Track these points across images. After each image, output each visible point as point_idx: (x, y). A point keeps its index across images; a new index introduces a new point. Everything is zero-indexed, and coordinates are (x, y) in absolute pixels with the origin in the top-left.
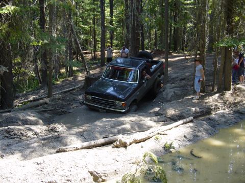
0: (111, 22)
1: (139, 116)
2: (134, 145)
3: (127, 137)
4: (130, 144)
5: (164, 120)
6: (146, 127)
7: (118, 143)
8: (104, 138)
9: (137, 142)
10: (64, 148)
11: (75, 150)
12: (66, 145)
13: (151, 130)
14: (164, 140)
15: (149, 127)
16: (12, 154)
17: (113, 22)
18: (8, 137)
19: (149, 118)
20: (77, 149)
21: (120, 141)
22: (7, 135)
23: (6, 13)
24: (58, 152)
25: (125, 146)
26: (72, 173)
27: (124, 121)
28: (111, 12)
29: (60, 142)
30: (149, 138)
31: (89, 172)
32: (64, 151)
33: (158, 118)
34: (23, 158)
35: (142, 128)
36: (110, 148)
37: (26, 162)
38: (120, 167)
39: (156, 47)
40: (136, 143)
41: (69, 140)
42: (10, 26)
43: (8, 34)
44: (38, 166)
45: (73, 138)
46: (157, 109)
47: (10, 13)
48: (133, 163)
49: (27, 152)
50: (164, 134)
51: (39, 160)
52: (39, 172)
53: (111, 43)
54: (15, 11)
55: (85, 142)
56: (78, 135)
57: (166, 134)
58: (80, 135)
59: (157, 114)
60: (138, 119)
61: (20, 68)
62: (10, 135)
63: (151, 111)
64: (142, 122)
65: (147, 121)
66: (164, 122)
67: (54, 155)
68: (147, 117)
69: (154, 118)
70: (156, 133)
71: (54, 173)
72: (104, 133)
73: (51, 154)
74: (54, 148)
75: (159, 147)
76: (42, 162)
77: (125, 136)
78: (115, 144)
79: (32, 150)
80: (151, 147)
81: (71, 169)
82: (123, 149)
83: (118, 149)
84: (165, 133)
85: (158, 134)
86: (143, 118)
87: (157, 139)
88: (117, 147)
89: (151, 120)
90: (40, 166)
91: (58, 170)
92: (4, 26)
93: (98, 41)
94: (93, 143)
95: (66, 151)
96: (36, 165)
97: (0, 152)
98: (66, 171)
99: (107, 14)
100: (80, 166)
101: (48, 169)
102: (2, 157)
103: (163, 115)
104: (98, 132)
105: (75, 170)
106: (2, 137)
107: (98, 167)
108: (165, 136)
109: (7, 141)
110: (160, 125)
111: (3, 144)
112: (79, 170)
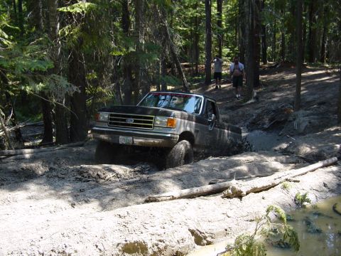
0: (219, 23)
1: (260, 154)
2: (252, 195)
3: (243, 184)
4: (247, 194)
5: (294, 160)
6: (269, 170)
7: (230, 191)
8: (210, 184)
9: (256, 191)
10: (155, 196)
11: (170, 199)
12: (158, 193)
13: (276, 175)
14: (295, 190)
15: (275, 171)
16: (87, 202)
17: (223, 23)
18: (80, 180)
19: (274, 158)
20: (173, 198)
21: (233, 189)
22: (80, 177)
23: (78, 11)
24: (147, 201)
25: (239, 195)
26: (166, 230)
27: (238, 160)
28: (219, 8)
29: (150, 188)
30: (274, 186)
31: (189, 230)
32: (155, 200)
33: (287, 158)
34: (100, 208)
35: (264, 171)
36: (218, 197)
37: (104, 214)
38: (232, 225)
39: (283, 58)
40: (255, 193)
41: (162, 186)
42: (83, 29)
43: (81, 40)
44: (121, 220)
45: (168, 183)
46: (284, 146)
47: (83, 12)
48: (251, 221)
49: (107, 200)
50: (295, 181)
51: (123, 211)
52: (122, 228)
53: (220, 52)
54: (90, 9)
55: (185, 188)
56: (174, 180)
57: (299, 181)
58: (177, 179)
59: (284, 152)
60: (259, 159)
61: (96, 87)
62: (83, 176)
63: (277, 148)
64: (264, 163)
65: (272, 162)
66: (295, 163)
67: (142, 205)
68: (271, 156)
69: (281, 157)
70: (283, 178)
71: (142, 229)
72: (210, 176)
73: (138, 203)
74: (142, 195)
75: (287, 199)
76: (126, 214)
77: (240, 182)
78: (226, 192)
79: (113, 198)
80: (277, 198)
81: (165, 226)
82: (236, 200)
83: (229, 200)
84: (297, 179)
85: (287, 180)
86: (265, 158)
87: (285, 187)
88: (228, 197)
89: (276, 160)
90: (124, 220)
91: (147, 226)
92: (76, 30)
93: (201, 49)
94: (195, 190)
95: (159, 201)
96: (117, 219)
97: (70, 199)
98: (158, 227)
99: (214, 11)
100: (177, 222)
101: (134, 225)
102: (73, 205)
103: (293, 153)
104: (202, 175)
105: (170, 227)
106: (73, 179)
107: (201, 224)
108: (296, 183)
109: (79, 185)
110: (290, 168)
111: (74, 188)
112: (175, 228)
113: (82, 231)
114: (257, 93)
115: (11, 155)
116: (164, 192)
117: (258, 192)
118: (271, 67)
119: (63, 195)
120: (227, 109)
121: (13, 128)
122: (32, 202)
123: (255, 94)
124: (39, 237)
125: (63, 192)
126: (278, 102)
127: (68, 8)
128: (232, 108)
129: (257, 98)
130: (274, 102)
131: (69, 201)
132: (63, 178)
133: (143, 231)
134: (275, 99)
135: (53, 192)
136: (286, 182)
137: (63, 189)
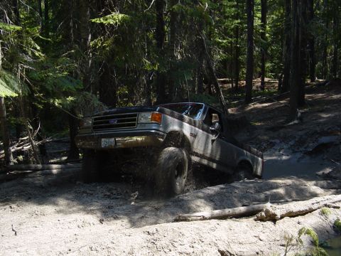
0: (263, 35)
1: (299, 178)
2: (286, 219)
3: (277, 206)
4: (282, 217)
5: (337, 186)
6: (308, 194)
7: (263, 214)
8: (243, 206)
9: (292, 215)
10: (186, 215)
11: (201, 220)
12: (188, 212)
13: (314, 200)
14: (333, 216)
15: (314, 195)
16: (116, 218)
17: (267, 35)
18: (109, 197)
19: (314, 182)
20: (204, 218)
21: (267, 212)
22: (108, 194)
23: (112, 23)
24: (176, 220)
25: (273, 218)
26: (195, 250)
27: (275, 183)
28: (263, 19)
29: (181, 207)
30: (311, 211)
31: (219, 251)
32: (185, 220)
33: (329, 183)
34: (129, 225)
35: (302, 195)
36: (251, 219)
37: (133, 230)
38: (265, 249)
40: (291, 217)
41: (194, 206)
42: (116, 42)
43: (113, 53)
44: (149, 237)
45: (199, 202)
47: (116, 23)
48: (283, 245)
49: (137, 217)
50: (334, 207)
51: (152, 228)
52: (150, 245)
53: (263, 67)
54: (123, 20)
55: (216, 209)
56: (206, 200)
57: (338, 208)
58: (210, 199)
59: (326, 177)
60: (297, 183)
61: (127, 102)
62: (112, 193)
63: (321, 173)
64: (303, 187)
65: (312, 186)
66: (337, 189)
67: (171, 224)
68: (311, 180)
69: (322, 182)
70: (322, 204)
71: (171, 247)
72: (244, 198)
73: (168, 222)
74: (173, 214)
75: (325, 225)
76: (155, 231)
77: (275, 205)
78: (259, 215)
79: (142, 215)
80: (311, 222)
81: (194, 245)
82: (269, 224)
83: (263, 223)
84: (337, 205)
85: (326, 205)
86: (304, 182)
87: (323, 213)
88: (262, 220)
89: (316, 185)
90: (153, 237)
91: (176, 244)
92: (109, 41)
93: (243, 63)
94: (227, 211)
95: (189, 221)
96: (146, 236)
97: (99, 214)
98: (187, 246)
99: (257, 22)
100: (207, 242)
101: (162, 242)
102: (101, 221)
103: (335, 178)
104: (235, 197)
105: (199, 247)
106: (101, 195)
107: (232, 245)
108: (337, 210)
109: (107, 202)
110: (330, 193)
111: (102, 205)
112: (205, 248)
113: (111, 245)
114: (302, 113)
115: (38, 170)
116: (195, 212)
117: (294, 217)
118: (320, 85)
119: (91, 210)
120: (267, 129)
121: (40, 142)
122: (60, 216)
123: (299, 114)
124: (67, 250)
125: (92, 208)
126: (324, 123)
127: (101, 19)
128: (273, 129)
129: (301, 119)
130: (320, 123)
131: (98, 217)
132: (92, 194)
133: (172, 249)
134: (321, 120)
135: (81, 207)
136: (325, 208)
137: (91, 205)
